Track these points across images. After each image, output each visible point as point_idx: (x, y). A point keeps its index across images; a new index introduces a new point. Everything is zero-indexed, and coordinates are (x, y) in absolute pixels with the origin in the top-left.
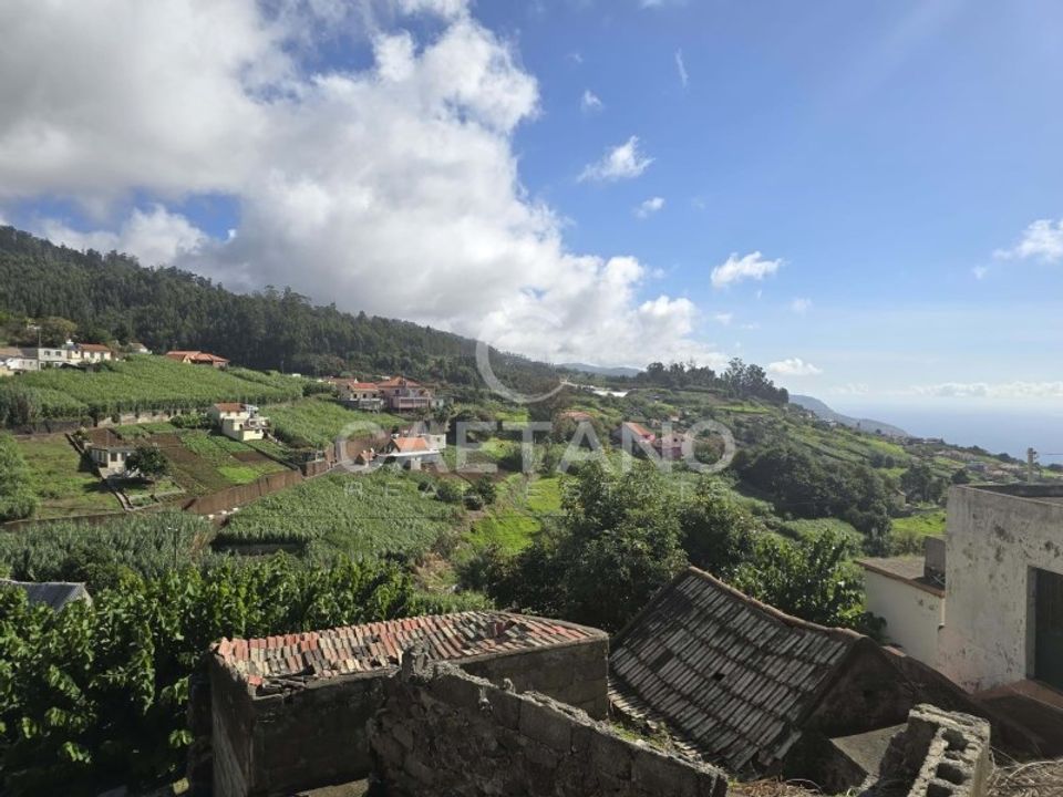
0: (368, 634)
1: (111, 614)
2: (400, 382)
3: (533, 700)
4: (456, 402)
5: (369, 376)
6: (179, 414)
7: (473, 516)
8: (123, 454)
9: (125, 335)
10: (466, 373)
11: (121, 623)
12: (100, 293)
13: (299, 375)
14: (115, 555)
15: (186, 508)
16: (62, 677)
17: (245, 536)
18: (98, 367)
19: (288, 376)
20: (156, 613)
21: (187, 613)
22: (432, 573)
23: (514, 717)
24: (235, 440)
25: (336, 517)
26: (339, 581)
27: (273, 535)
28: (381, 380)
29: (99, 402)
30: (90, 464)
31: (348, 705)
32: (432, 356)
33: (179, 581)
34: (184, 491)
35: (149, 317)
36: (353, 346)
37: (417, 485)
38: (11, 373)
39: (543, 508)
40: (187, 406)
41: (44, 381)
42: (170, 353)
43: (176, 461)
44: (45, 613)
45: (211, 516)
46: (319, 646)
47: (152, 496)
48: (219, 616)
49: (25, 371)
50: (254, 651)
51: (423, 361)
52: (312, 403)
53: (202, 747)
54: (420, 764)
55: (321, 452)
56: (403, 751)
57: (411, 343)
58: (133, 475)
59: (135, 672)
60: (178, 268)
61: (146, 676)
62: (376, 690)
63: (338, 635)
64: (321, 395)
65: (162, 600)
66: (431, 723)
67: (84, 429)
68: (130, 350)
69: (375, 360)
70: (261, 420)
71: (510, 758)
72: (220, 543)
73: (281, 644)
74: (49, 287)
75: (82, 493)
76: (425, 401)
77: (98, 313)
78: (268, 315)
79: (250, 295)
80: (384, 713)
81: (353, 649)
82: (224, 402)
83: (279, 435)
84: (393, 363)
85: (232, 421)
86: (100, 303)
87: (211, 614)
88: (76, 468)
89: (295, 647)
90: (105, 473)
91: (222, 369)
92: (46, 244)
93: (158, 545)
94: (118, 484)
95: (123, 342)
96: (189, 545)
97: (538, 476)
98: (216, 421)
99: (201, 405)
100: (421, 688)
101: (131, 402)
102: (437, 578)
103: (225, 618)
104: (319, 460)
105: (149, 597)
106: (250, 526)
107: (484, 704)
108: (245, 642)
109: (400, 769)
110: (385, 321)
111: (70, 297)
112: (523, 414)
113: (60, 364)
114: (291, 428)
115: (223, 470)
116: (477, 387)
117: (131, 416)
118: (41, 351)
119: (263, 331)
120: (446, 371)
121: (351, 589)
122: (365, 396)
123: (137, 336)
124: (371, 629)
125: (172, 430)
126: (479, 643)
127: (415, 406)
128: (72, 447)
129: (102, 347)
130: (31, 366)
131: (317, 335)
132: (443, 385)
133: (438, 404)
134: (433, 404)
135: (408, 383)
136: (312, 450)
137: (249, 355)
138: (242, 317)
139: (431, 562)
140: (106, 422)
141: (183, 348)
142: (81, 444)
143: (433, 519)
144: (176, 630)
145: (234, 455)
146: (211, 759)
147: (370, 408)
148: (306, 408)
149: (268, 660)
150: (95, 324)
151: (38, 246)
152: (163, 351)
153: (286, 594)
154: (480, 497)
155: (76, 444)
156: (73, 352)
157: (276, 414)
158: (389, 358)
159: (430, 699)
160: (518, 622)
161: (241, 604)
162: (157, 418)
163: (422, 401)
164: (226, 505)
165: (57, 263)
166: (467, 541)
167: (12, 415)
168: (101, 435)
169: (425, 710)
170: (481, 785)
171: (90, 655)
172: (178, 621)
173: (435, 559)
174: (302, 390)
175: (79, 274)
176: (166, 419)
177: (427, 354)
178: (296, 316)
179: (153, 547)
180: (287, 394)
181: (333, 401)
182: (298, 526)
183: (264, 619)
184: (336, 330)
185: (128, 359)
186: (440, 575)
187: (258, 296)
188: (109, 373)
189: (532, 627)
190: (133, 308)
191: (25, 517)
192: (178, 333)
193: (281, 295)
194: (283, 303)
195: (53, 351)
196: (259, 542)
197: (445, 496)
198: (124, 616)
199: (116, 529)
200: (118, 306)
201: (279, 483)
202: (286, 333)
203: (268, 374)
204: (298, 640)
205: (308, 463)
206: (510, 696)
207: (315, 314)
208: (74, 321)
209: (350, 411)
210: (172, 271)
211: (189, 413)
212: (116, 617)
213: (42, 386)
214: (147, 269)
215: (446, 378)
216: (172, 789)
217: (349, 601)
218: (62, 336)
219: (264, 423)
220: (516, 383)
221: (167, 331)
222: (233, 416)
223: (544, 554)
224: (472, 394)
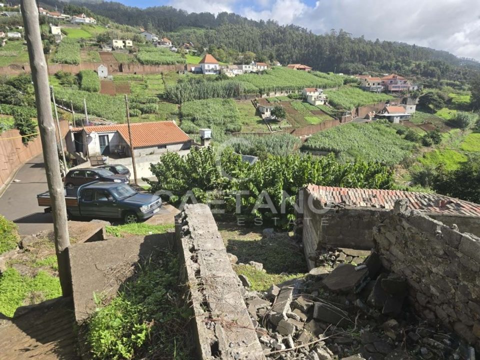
0: (371, 193)
1: (269, 168)
2: (394, 77)
3: (470, 238)
4: (424, 87)
5: (377, 74)
6: (291, 93)
7: (425, 150)
8: (270, 109)
9: (272, 58)
10: (434, 71)
11: (272, 172)
12: (264, 39)
13: (342, 74)
14: (266, 149)
15: (291, 133)
16: (254, 187)
17: (313, 147)
18: (263, 72)
19: (338, 75)
20: (284, 170)
21: (295, 172)
22: (398, 175)
23: (456, 243)
24: (312, 105)
25: (353, 143)
26: (357, 169)
27: (325, 148)
28: (383, 76)
29: (263, 87)
30: (259, 113)
31: (363, 219)
32: (414, 62)
33: (292, 159)
34: (291, 126)
35: (281, 49)
36: (371, 57)
37: (396, 131)
38: (234, 76)
39: (470, 149)
40: (294, 89)
41: (244, 78)
42: (289, 65)
43: (289, 113)
44: (248, 164)
45: (301, 137)
46: (348, 194)
47: (279, 127)
48: (306, 175)
49: (239, 75)
50: (321, 191)
51: (408, 64)
52: (348, 88)
53: (299, 222)
54: (398, 251)
55: (349, 112)
56: (390, 244)
57: (403, 54)
58: (273, 118)
59: (276, 190)
60: (294, 24)
61: (280, 193)
62: (376, 216)
63: (357, 191)
64: (352, 84)
65: (286, 165)
66: (406, 235)
67: (257, 98)
68: (274, 65)
69: (381, 65)
70: (323, 96)
71: (450, 260)
72: (304, 149)
73: (332, 190)
74: (246, 39)
75: (256, 124)
76: (406, 87)
77: (263, 49)
78: (331, 44)
79: (324, 35)
80: (382, 226)
81: (363, 198)
82: (309, 87)
83: (331, 103)
84: (391, 67)
85: (312, 96)
86: (264, 44)
87: (304, 174)
88: (254, 114)
89: (338, 192)
90: (264, 116)
91: (309, 72)
92: (246, 19)
93: (281, 147)
94: (268, 121)
95: (271, 62)
96: (292, 148)
97: (472, 131)
98: (305, 96)
99: (299, 89)
100: (403, 219)
101: (273, 87)
102: (401, 177)
103: (309, 176)
104: (348, 116)
105: (282, 163)
106: (315, 143)
107: (438, 233)
108: (317, 186)
109: (387, 250)
110: (389, 43)
111: (253, 43)
112: (467, 95)
113: (250, 71)
114: (337, 100)
115: (306, 118)
116: (439, 79)
117: (273, 93)
118: (244, 66)
119: (328, 53)
120: (421, 70)
121: (363, 173)
122: (374, 84)
123: (276, 59)
124: (372, 191)
125: (288, 99)
126: (430, 208)
127: (400, 89)
128: (253, 106)
129: (264, 64)
130: (240, 72)
131: (353, 53)
132: (418, 78)
133: (413, 88)
134: (411, 89)
135: (398, 77)
136: (345, 110)
137: (320, 65)
138: (319, 46)
139: (399, 169)
140: (264, 96)
141: (294, 63)
142: (256, 104)
143: (402, 149)
144: (290, 177)
145: (311, 111)
146: (302, 227)
147: (375, 90)
148: (344, 90)
149: (326, 195)
150: (262, 54)
151: (243, 21)
152: (286, 65)
153: (333, 171)
154: (431, 140)
155: (255, 105)
156: (254, 66)
157: (330, 93)
158: (389, 64)
159: (407, 225)
160: (455, 202)
161: (316, 172)
162: (283, 94)
163: (404, 87)
164: (306, 133)
165: (249, 28)
166: (420, 162)
167: (235, 92)
168: (263, 101)
169: (404, 229)
170: (431, 268)
171: (262, 181)
172: (291, 174)
173: (400, 168)
174: (343, 82)
175: (257, 31)
176: (286, 95)
177: (411, 61)
178: (343, 44)
179: (279, 147)
180: (336, 84)
181: (357, 87)
182: (336, 145)
183: (324, 180)
184: (362, 50)
185: (273, 69)
186: (403, 176)
187: (327, 35)
188: (266, 75)
189: (463, 205)
190: (275, 45)
191: (238, 131)
192: (292, 56)
193: (337, 34)
194: (338, 38)
195: (248, 66)
196: (319, 150)
197: (410, 137)
198: (273, 169)
199: (267, 139)
200: (270, 45)
201: (329, 125)
202: (338, 53)
203: (329, 74)
204: (339, 190)
205: (343, 117)
206: (456, 233)
207: (353, 42)
208: (255, 53)
209: (365, 92)
210: (291, 27)
211: (294, 92)
212: (271, 169)
213: (244, 81)
214: (281, 27)
215: (420, 74)
216: (288, 234)
217: (361, 178)
218: (251, 59)
219: (325, 97)
220: (466, 76)
221: (288, 55)
222: (312, 94)
223: (472, 172)
224: (435, 83)
